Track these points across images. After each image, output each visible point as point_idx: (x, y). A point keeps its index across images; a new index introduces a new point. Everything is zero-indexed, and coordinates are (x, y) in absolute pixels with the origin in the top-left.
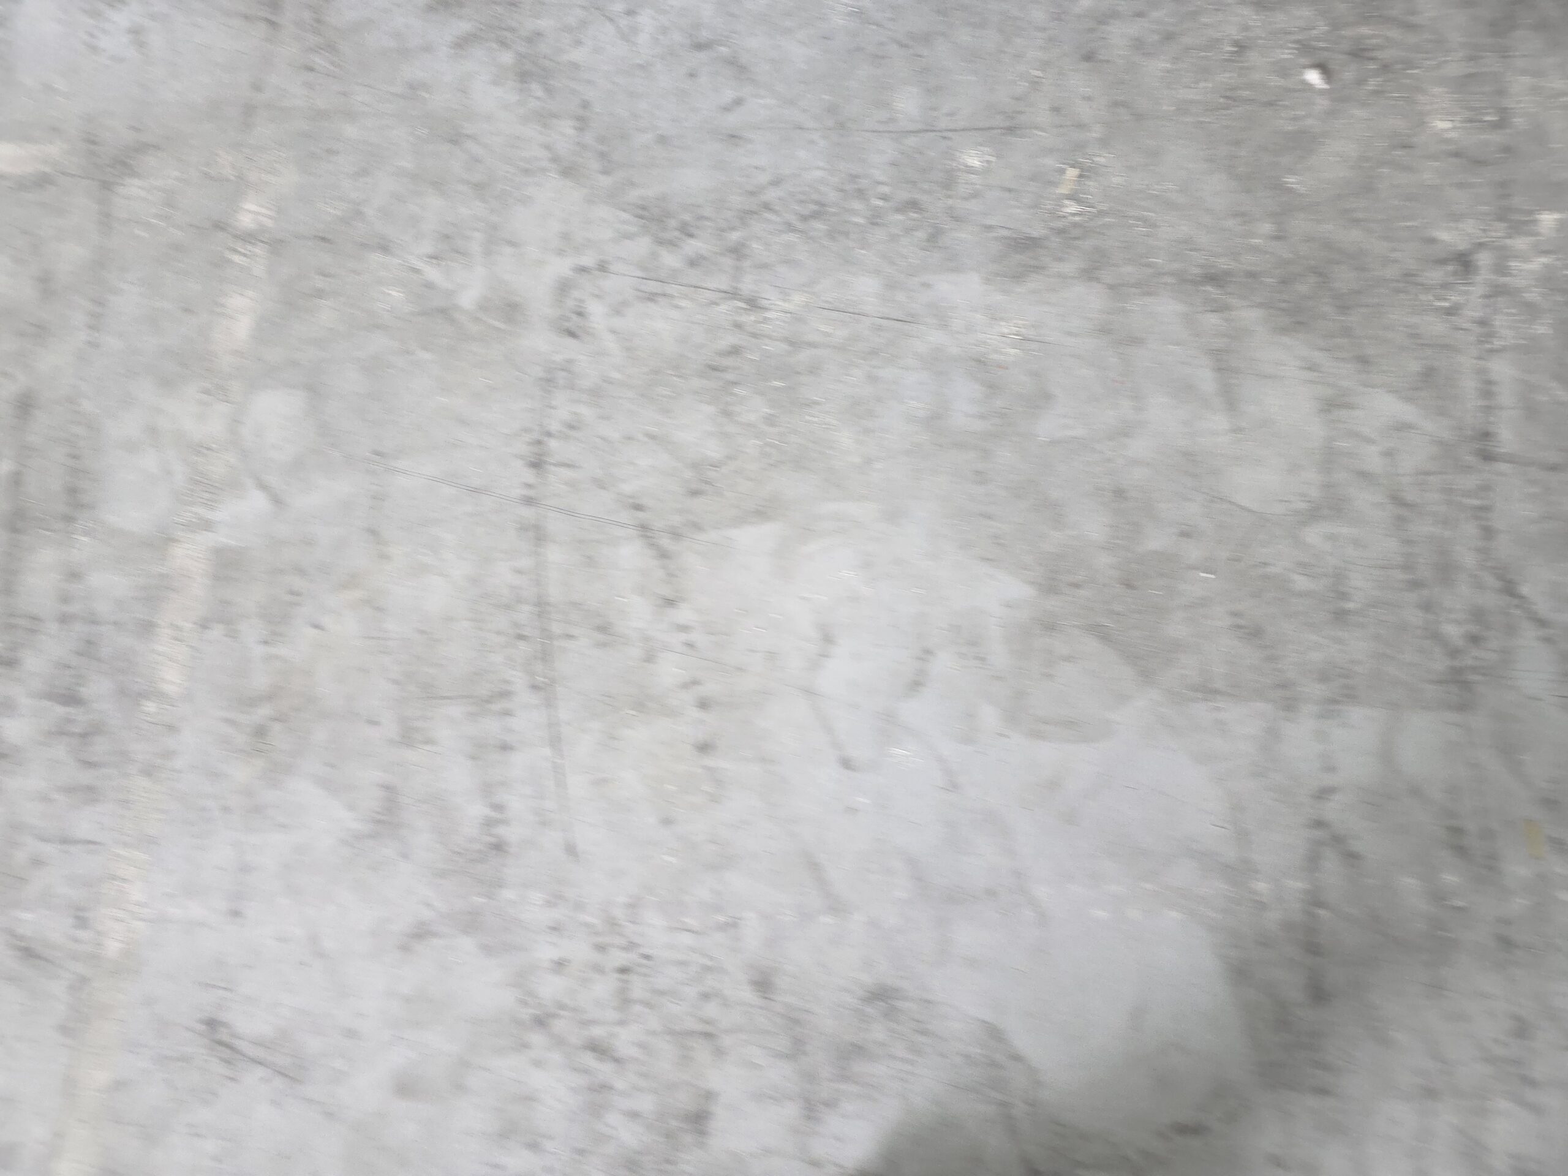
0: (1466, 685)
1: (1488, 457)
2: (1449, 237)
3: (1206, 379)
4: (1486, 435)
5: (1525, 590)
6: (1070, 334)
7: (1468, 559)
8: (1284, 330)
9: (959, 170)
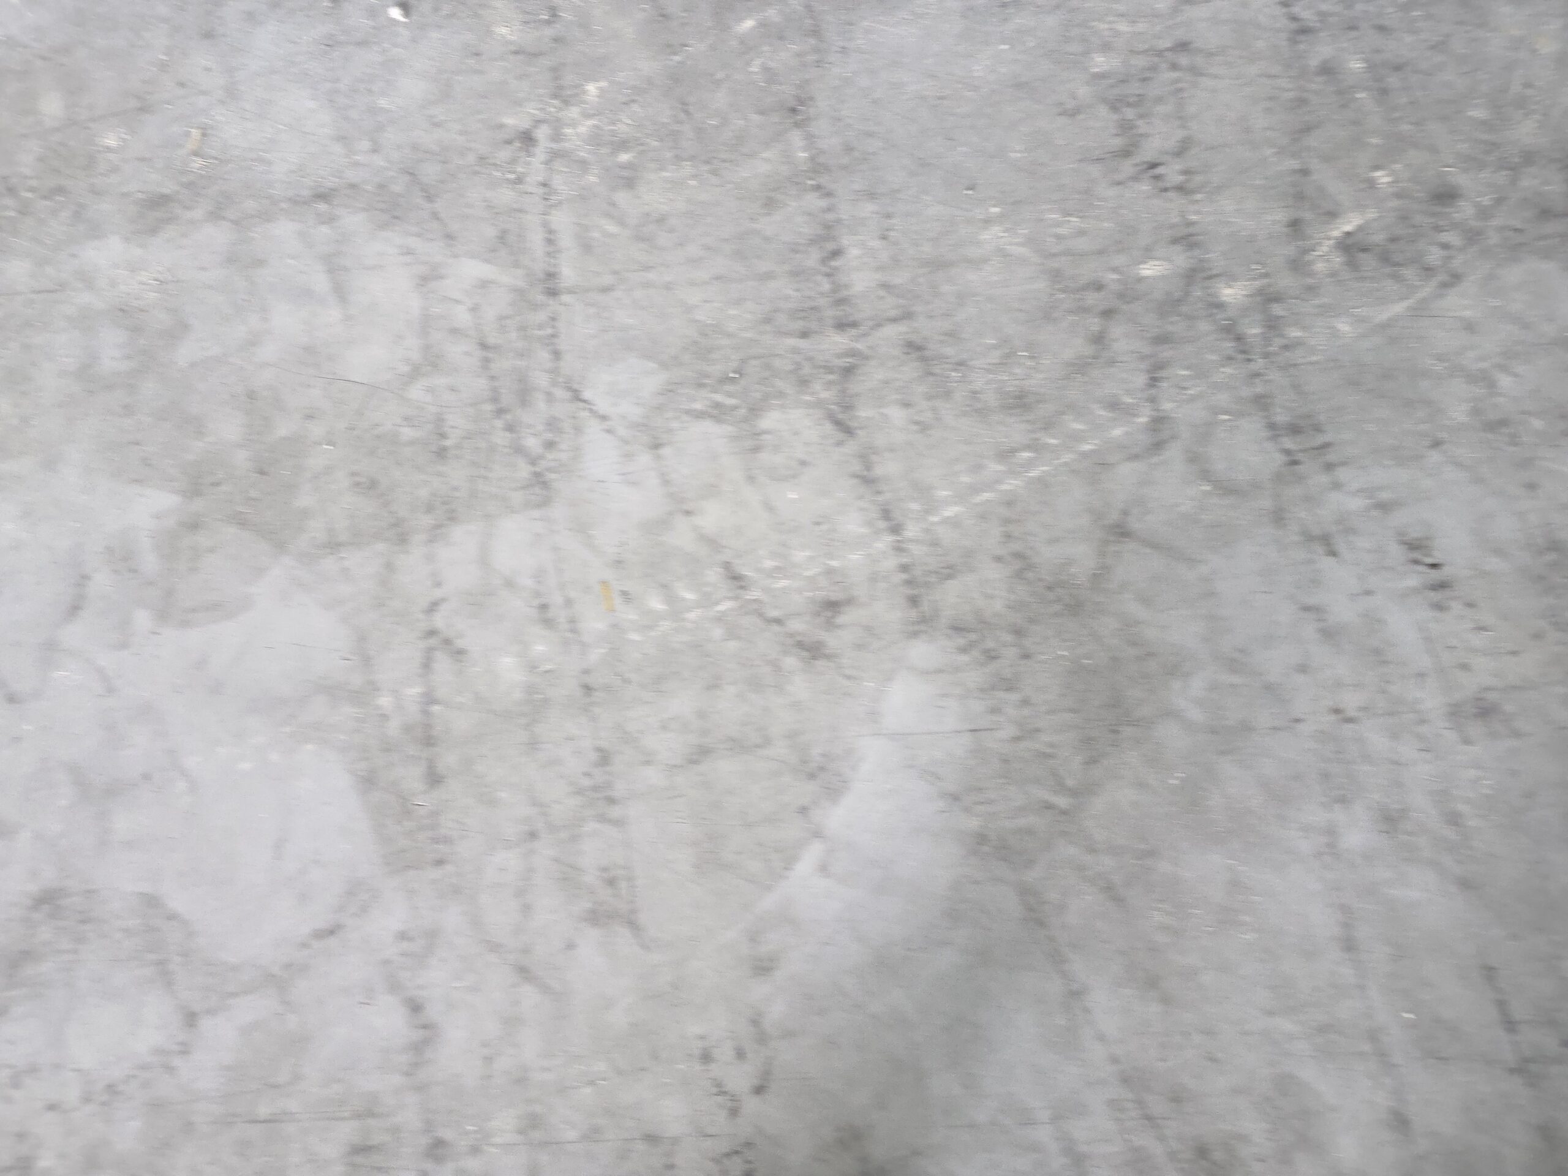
0: (545, 485)
1: (553, 293)
2: (514, 121)
3: (320, 282)
4: (551, 276)
5: (587, 395)
6: (203, 269)
7: (541, 380)
8: (383, 226)
9: (99, 152)
